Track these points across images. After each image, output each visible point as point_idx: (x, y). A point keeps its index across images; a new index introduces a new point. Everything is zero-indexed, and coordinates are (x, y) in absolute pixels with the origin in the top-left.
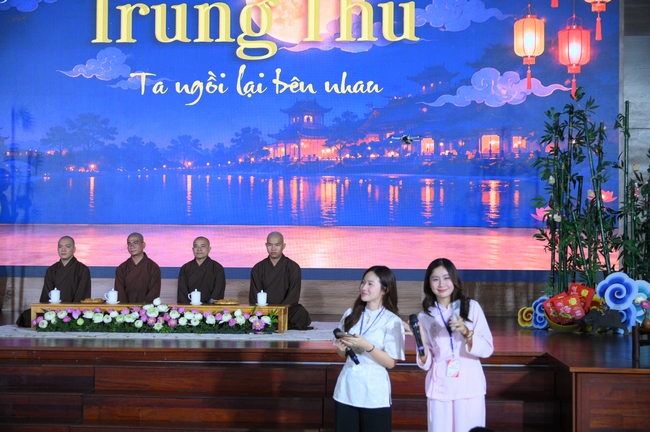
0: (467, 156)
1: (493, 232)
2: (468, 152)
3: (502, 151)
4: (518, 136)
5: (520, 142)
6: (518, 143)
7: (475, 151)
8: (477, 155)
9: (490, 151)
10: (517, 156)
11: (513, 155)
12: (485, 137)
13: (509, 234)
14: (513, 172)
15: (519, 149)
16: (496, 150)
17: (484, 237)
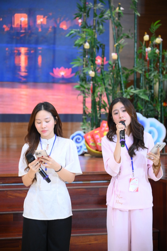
0: (4, 29)
1: (23, 86)
2: (5, 26)
3: (29, 26)
4: (41, 14)
5: (42, 20)
6: (40, 20)
7: (10, 26)
8: (11, 28)
9: (21, 25)
10: (40, 30)
11: (37, 29)
12: (17, 15)
13: (35, 87)
14: (37, 42)
15: (42, 25)
16: (25, 25)
17: (17, 90)
